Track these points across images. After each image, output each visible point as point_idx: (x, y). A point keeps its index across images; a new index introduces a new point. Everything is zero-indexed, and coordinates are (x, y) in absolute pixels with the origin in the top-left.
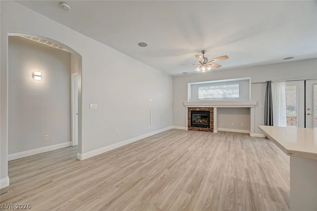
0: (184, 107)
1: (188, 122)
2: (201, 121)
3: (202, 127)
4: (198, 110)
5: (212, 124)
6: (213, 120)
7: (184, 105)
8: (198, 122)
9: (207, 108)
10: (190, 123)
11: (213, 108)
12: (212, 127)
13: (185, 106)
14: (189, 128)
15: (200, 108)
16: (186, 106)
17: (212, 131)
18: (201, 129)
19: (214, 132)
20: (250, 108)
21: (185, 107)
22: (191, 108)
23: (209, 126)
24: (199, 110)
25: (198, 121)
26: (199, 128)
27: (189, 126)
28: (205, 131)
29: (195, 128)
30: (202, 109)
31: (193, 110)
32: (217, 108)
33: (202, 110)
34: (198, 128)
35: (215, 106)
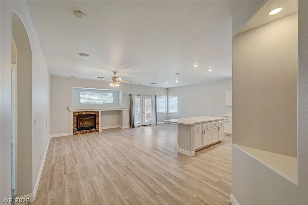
0: (69, 111)
1: (74, 127)
2: (87, 124)
3: (89, 129)
4: (84, 113)
5: (98, 125)
6: (99, 121)
7: (70, 109)
8: (84, 126)
9: (93, 111)
10: (76, 127)
11: (98, 112)
12: (98, 127)
13: (70, 110)
14: (75, 133)
15: (90, 111)
16: (71, 111)
17: (98, 130)
18: (88, 131)
19: (100, 131)
20: (122, 110)
21: (70, 112)
22: (77, 112)
23: (95, 127)
24: (86, 114)
25: (84, 124)
26: (86, 130)
27: (74, 131)
28: (92, 132)
29: (82, 131)
30: (89, 112)
31: (80, 114)
32: (102, 111)
33: (88, 114)
34: (85, 131)
35: (100, 109)
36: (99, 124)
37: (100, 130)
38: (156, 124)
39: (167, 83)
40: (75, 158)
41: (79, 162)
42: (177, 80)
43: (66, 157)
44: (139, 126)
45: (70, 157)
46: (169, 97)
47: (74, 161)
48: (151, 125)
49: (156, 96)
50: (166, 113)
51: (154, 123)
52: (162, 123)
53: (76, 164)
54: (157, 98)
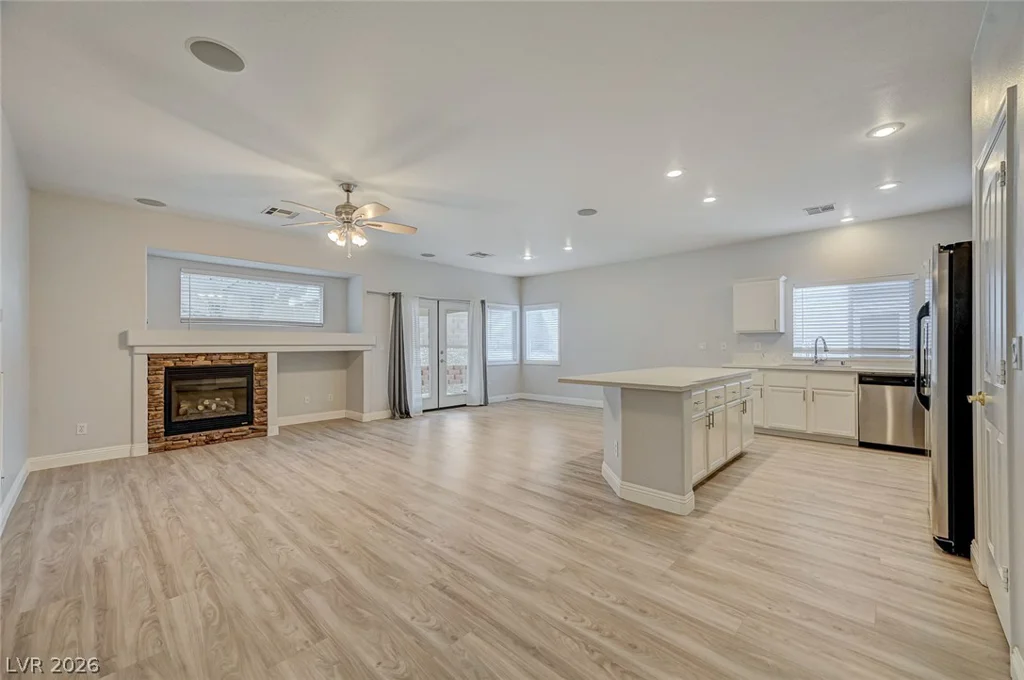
0: (126, 352)
1: (152, 418)
2: (214, 407)
3: (221, 428)
4: (201, 362)
5: (264, 410)
6: (266, 393)
7: (131, 343)
8: (201, 413)
9: (243, 354)
10: (162, 419)
11: (265, 356)
12: (262, 419)
13: (132, 347)
14: (155, 446)
15: (226, 354)
16: (137, 350)
17: (262, 432)
18: (216, 434)
19: (269, 434)
20: (362, 351)
21: (132, 354)
22: (166, 357)
23: (248, 418)
24: (209, 363)
25: (201, 408)
26: (207, 433)
27: (152, 437)
28: (236, 438)
29: (190, 435)
30: (223, 357)
31: (179, 364)
32: (279, 354)
33: (221, 363)
34: (203, 435)
35: (271, 344)
36: (266, 406)
37: (273, 430)
38: (486, 404)
39: (528, 254)
40: (161, 565)
41: (189, 583)
42: (568, 242)
43: (112, 565)
44: (424, 411)
45: (136, 563)
46: (525, 307)
47: (155, 579)
48: (465, 405)
49: (483, 302)
50: (517, 362)
51: (478, 399)
52: (502, 398)
53: (168, 596)
54: (488, 310)
